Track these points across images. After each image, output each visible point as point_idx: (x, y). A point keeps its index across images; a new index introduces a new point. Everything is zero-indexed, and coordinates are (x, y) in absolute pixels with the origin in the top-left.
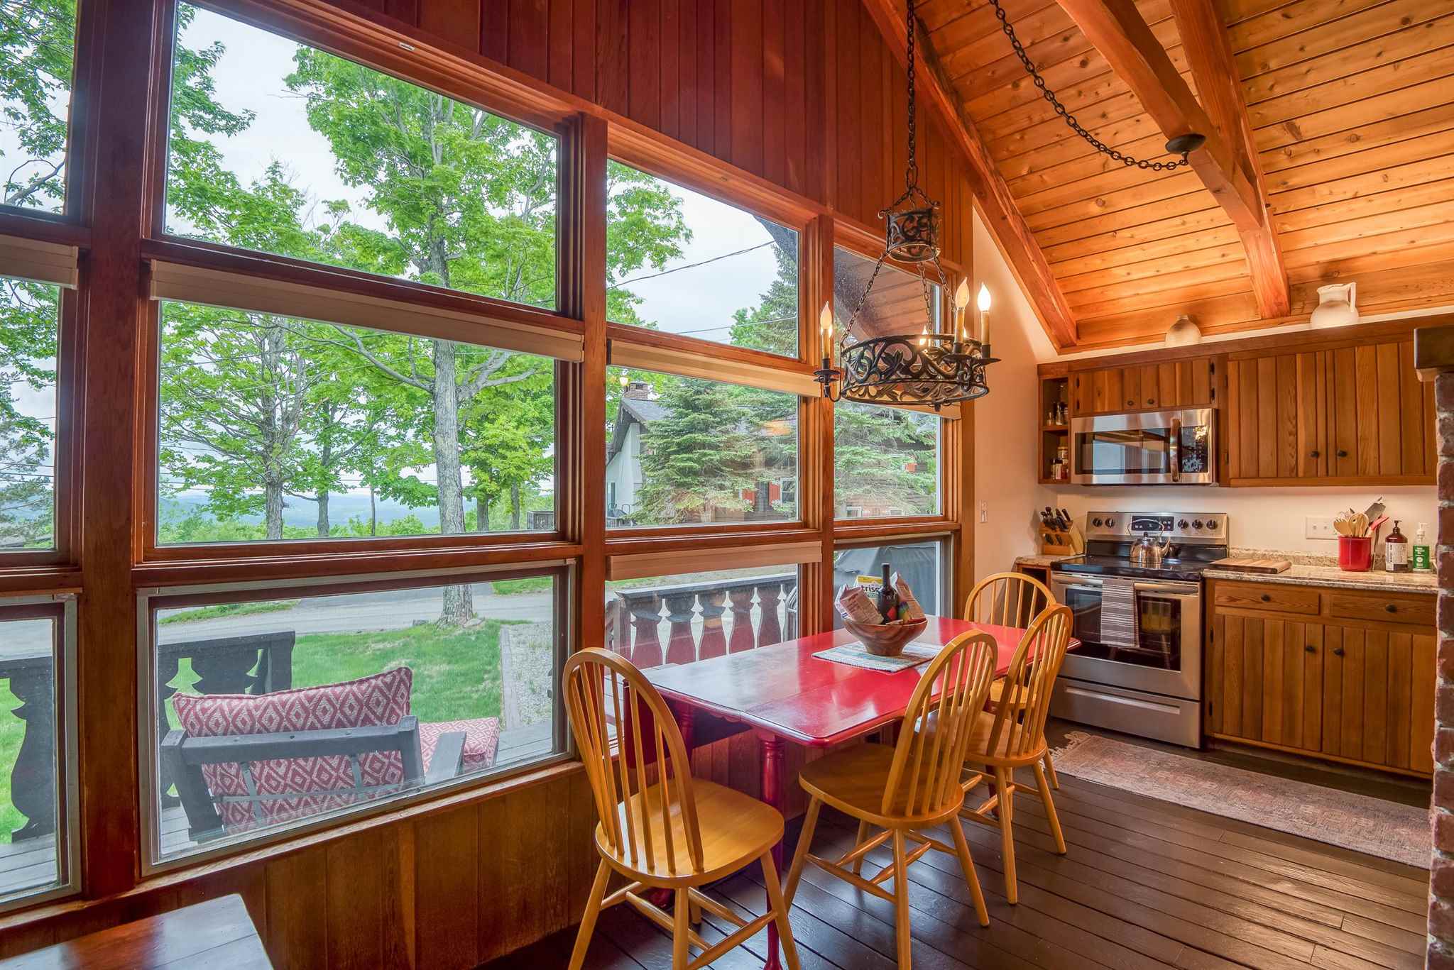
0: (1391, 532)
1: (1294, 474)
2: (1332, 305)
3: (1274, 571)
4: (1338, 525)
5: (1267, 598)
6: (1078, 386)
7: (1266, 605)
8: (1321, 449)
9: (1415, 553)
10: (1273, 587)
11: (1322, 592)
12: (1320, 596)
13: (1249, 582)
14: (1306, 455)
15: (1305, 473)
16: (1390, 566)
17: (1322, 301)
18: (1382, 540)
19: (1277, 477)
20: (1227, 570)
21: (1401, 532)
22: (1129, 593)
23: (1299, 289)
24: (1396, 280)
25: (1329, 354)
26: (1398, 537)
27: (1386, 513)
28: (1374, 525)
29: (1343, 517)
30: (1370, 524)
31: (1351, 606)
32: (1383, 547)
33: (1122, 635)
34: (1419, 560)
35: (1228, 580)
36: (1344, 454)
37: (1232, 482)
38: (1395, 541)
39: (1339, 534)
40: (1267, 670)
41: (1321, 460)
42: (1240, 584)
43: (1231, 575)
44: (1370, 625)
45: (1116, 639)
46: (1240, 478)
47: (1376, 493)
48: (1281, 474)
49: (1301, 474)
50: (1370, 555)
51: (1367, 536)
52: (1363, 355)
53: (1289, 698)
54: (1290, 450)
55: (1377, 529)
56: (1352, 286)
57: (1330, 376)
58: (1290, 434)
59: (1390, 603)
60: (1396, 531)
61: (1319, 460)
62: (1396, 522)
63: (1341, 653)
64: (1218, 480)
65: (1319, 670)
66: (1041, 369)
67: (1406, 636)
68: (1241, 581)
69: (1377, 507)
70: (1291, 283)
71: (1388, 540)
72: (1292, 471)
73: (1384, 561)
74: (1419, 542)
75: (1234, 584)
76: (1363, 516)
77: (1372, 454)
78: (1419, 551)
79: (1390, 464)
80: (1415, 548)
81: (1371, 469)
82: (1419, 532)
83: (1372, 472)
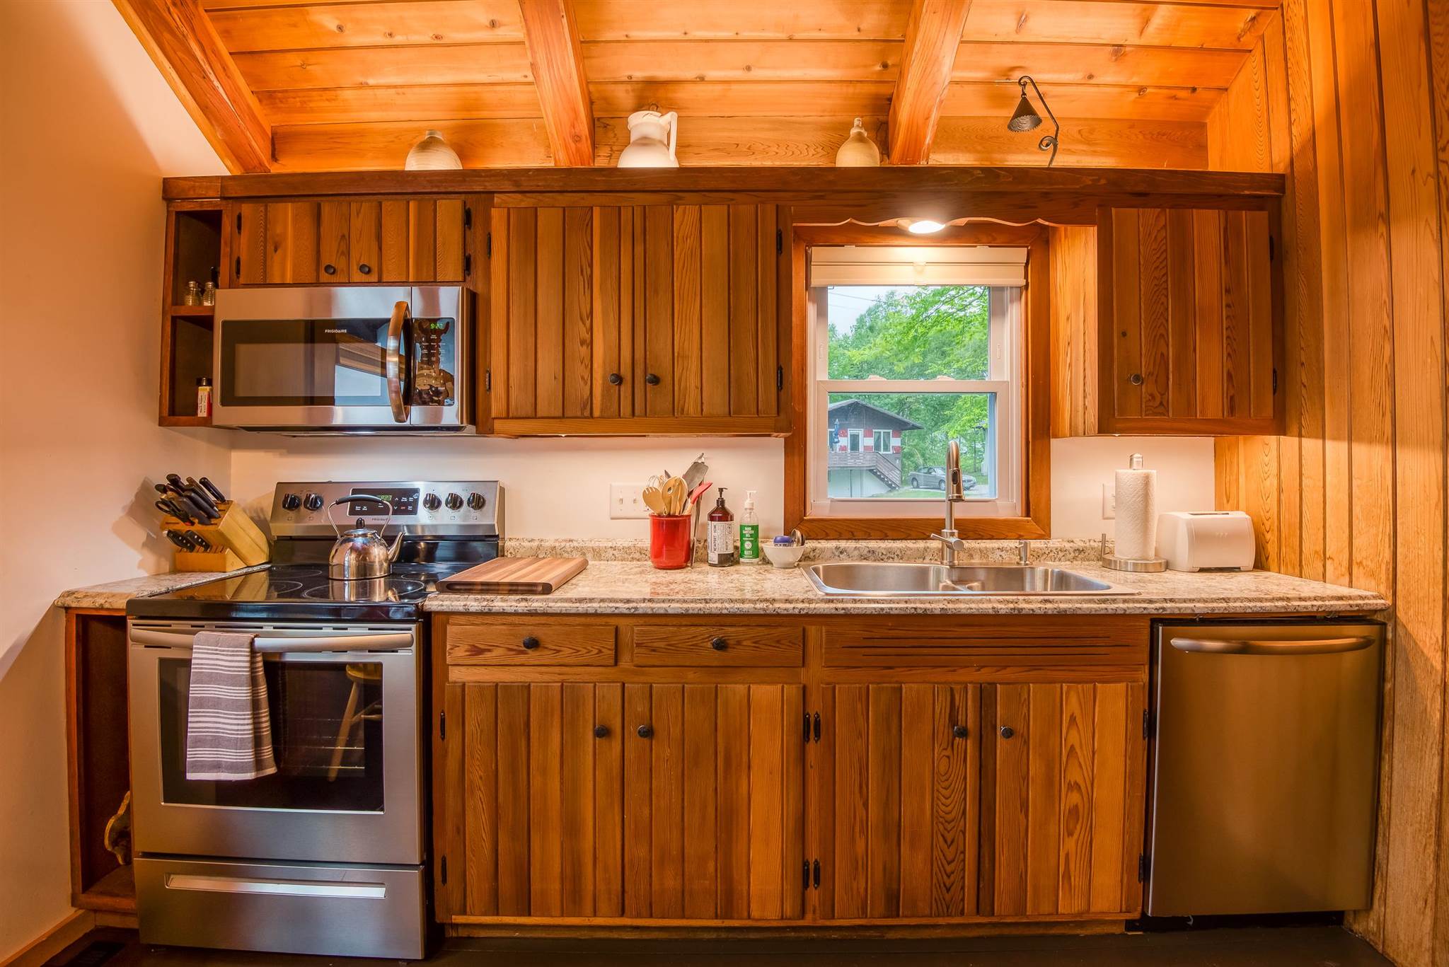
0: (715, 505)
1: (587, 413)
2: (646, 142)
3: (547, 589)
4: (649, 496)
5: (533, 644)
6: (239, 227)
7: (533, 656)
8: (626, 372)
9: (742, 535)
10: (543, 620)
11: (622, 623)
12: (617, 629)
13: (504, 614)
14: (604, 378)
15: (602, 411)
16: (714, 558)
17: (633, 138)
18: (704, 517)
19: (563, 417)
20: (469, 591)
21: (727, 505)
22: (240, 662)
23: (606, 126)
24: (726, 134)
25: (638, 212)
26: (722, 514)
27: (708, 478)
28: (694, 495)
29: (656, 485)
30: (690, 494)
31: (662, 644)
32: (705, 526)
33: (228, 755)
34: (748, 545)
35: (467, 613)
36: (655, 380)
37: (498, 425)
38: (720, 519)
39: (651, 511)
40: (536, 783)
41: (626, 389)
42: (489, 620)
43: (473, 603)
44: (691, 675)
45: (217, 766)
46: (508, 418)
47: (697, 447)
48: (568, 413)
49: (597, 413)
50: (689, 543)
51: (686, 513)
52: (685, 217)
53: (571, 828)
54: (581, 371)
55: (698, 501)
56: (671, 117)
57: (639, 249)
58: (583, 343)
59: (717, 634)
60: (721, 502)
61: (622, 388)
62: (721, 490)
63: (648, 733)
64: (473, 419)
65: (616, 771)
66: (171, 189)
67: (741, 688)
68: (490, 614)
69: (697, 468)
70: (596, 115)
71: (712, 518)
72: (584, 408)
73: (706, 548)
74: (748, 520)
75: (479, 620)
76: (681, 483)
77: (693, 382)
78: (748, 531)
79: (716, 400)
80: (742, 527)
81: (691, 407)
82: (747, 504)
83: (691, 411)
